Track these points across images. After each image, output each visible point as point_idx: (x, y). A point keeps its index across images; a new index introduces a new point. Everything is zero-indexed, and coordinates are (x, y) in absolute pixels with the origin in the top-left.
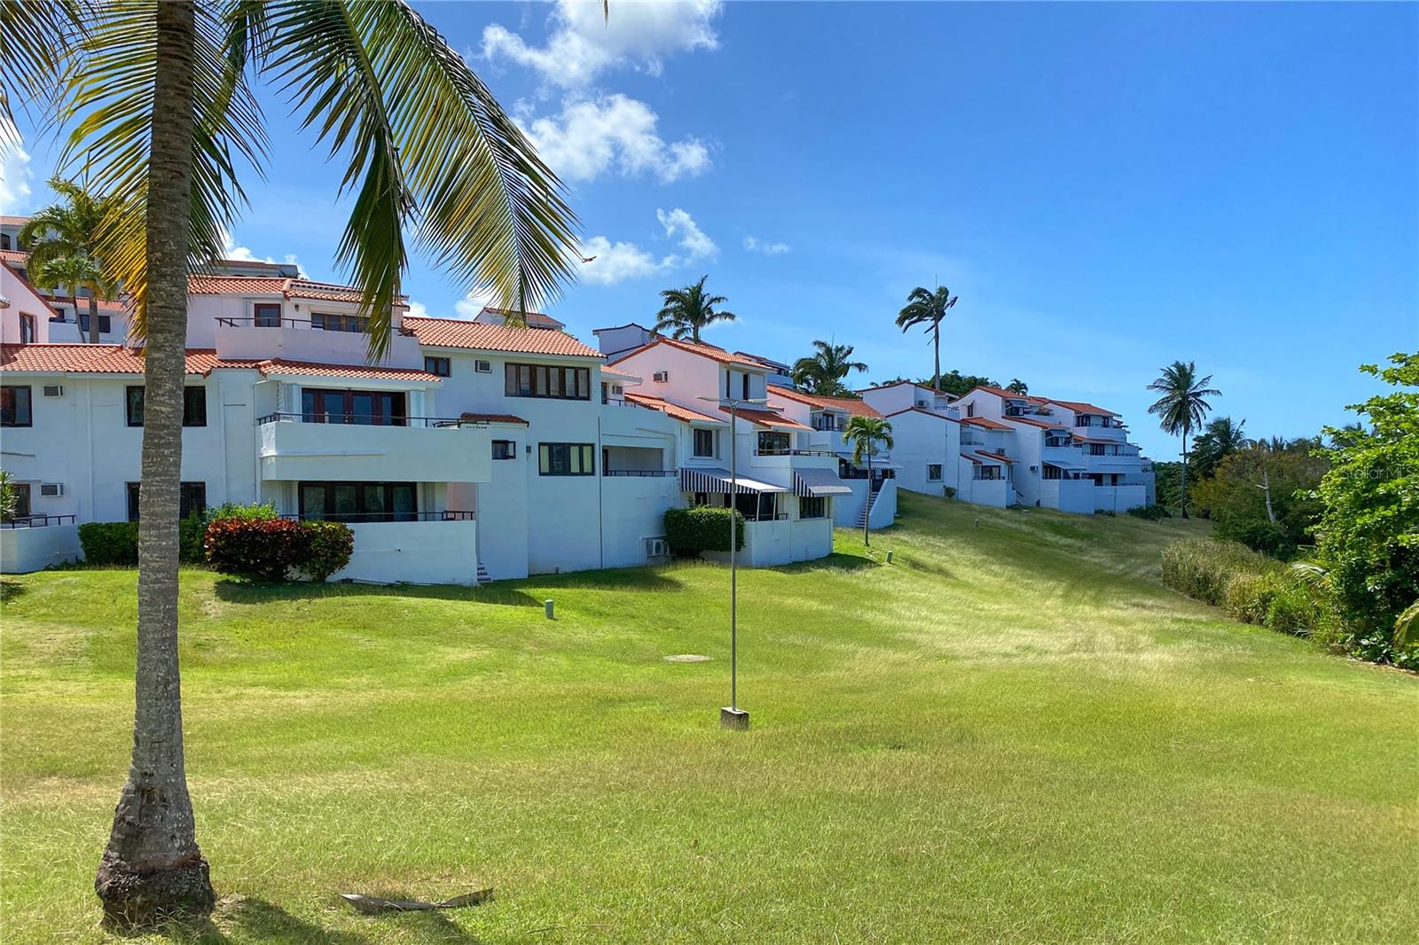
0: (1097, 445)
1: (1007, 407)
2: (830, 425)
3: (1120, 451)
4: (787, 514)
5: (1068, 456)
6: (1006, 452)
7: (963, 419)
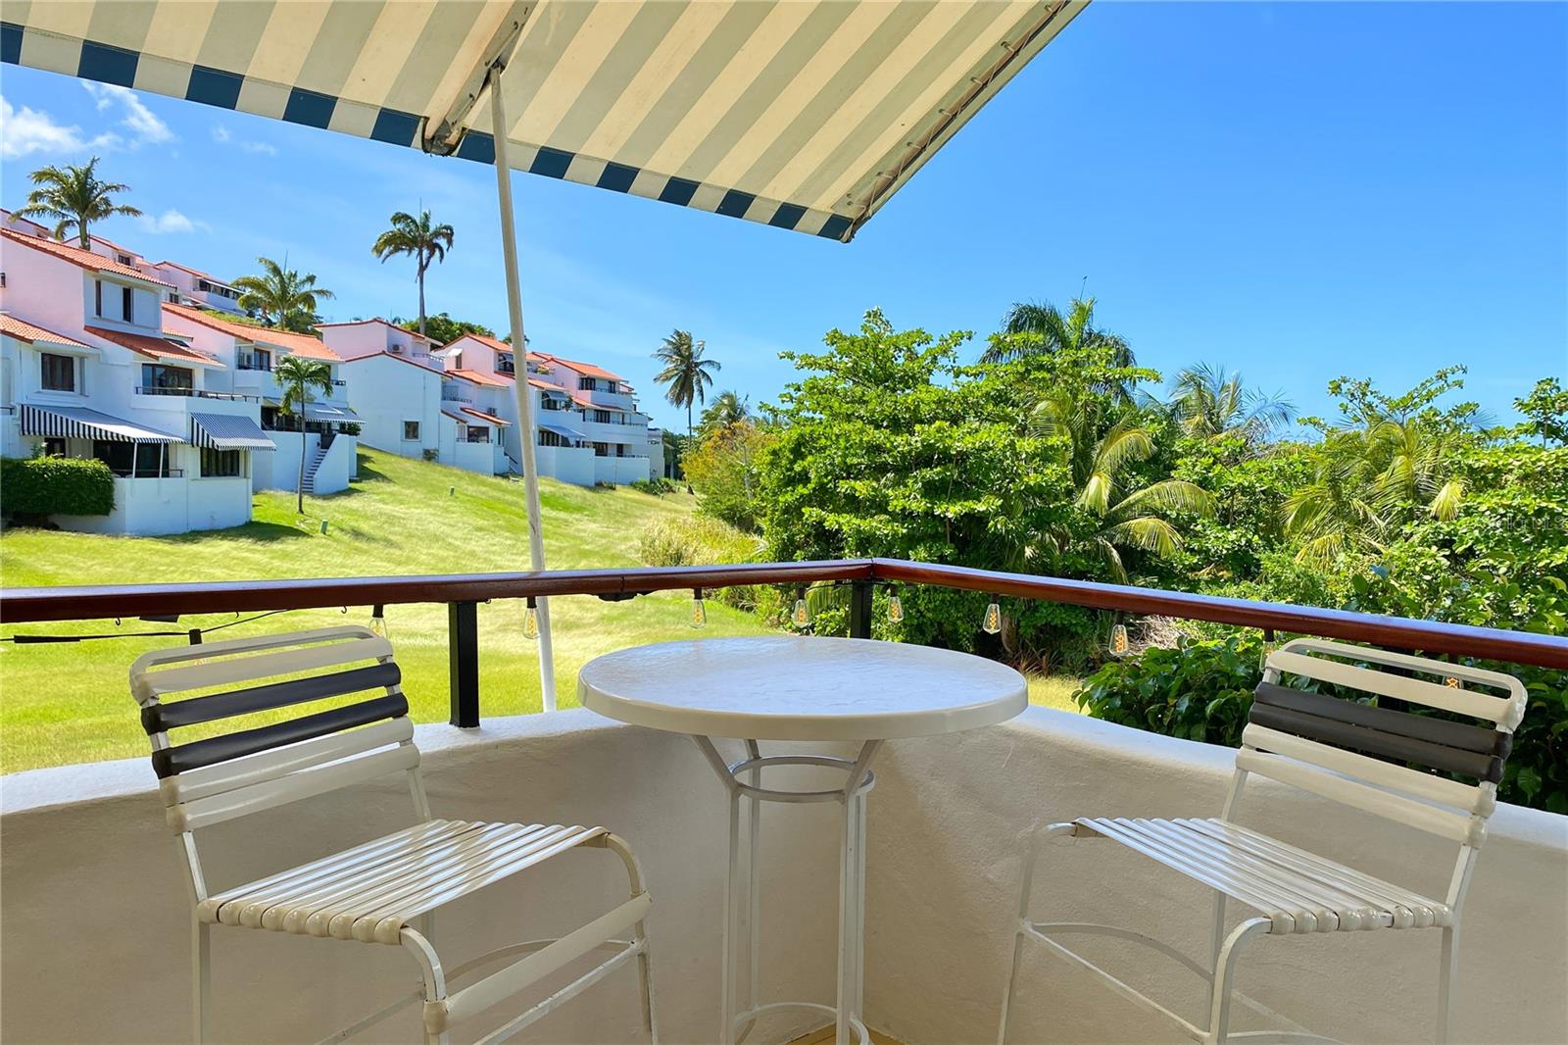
0: (601, 411)
1: (500, 360)
2: (265, 364)
3: (627, 420)
4: (181, 471)
5: (566, 421)
6: (498, 412)
7: (448, 372)
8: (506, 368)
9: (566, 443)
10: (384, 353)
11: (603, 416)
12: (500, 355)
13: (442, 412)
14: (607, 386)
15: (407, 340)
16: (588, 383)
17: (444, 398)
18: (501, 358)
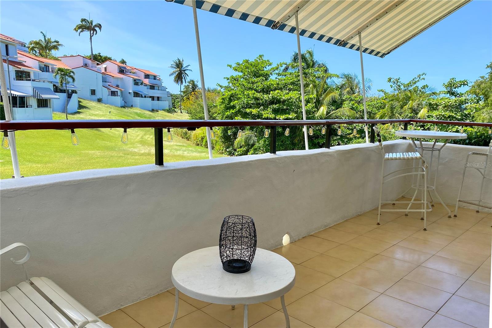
0: (152, 86)
1: (119, 69)
2: (48, 70)
3: (160, 89)
4: (31, 106)
5: (142, 89)
6: (120, 86)
7: (103, 73)
8: (122, 71)
9: (142, 97)
10: (82, 66)
11: (152, 87)
12: (119, 67)
13: (103, 86)
14: (153, 77)
15: (89, 62)
16: (147, 76)
17: (103, 82)
18: (120, 68)
